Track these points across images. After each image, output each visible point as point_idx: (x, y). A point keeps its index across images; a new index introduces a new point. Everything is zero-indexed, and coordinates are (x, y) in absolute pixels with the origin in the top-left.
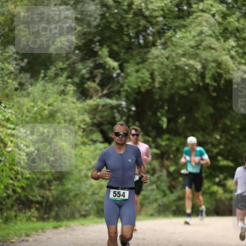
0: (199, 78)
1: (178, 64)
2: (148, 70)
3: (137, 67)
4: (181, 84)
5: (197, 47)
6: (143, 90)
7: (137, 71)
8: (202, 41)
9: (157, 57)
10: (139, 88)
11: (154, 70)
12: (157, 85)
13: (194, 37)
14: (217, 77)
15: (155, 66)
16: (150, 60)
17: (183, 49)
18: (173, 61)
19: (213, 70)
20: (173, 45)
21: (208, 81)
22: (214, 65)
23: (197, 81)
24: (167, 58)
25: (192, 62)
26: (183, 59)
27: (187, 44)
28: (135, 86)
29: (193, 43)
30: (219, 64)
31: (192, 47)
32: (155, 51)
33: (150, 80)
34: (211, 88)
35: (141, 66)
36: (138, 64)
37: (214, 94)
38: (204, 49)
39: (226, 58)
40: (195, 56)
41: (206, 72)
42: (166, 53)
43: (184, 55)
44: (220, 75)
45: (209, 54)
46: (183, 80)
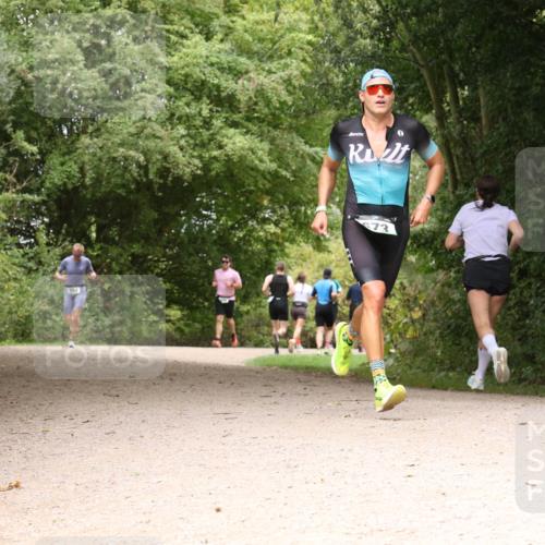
0: (142, 172)
1: (115, 155)
2: (75, 163)
3: (61, 159)
4: (119, 181)
5: (138, 135)
6: (70, 186)
7: (62, 164)
8: (144, 128)
9: (87, 148)
10: (65, 184)
11: (83, 163)
12: (88, 181)
13: (134, 123)
14: (164, 172)
15: (86, 158)
16: (79, 151)
17: (121, 137)
18: (108, 152)
19: (159, 164)
20: (108, 132)
21: (151, 177)
22: (159, 157)
23: (140, 176)
24: (100, 148)
25: (132, 153)
26: (121, 150)
27: (125, 131)
28: (60, 183)
29: (133, 130)
30: (166, 157)
31: (132, 135)
32: (85, 140)
33: (79, 175)
34: (156, 186)
35: (67, 157)
36: (64, 155)
37: (160, 194)
38: (147, 138)
39: (174, 149)
40: (134, 146)
41: (150, 166)
42: (98, 142)
43: (122, 145)
44: (167, 170)
45: (153, 144)
46: (123, 176)
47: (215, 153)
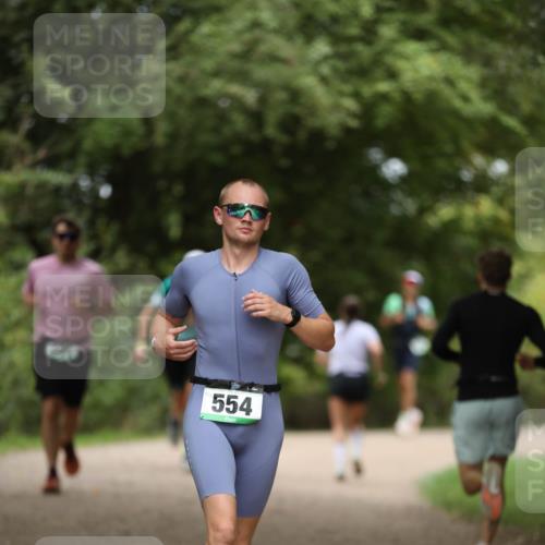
1: (204, 93)
4: (212, 139)
5: (246, 54)
6: (126, 152)
8: (256, 42)
12: (160, 140)
13: (239, 34)
14: (291, 123)
18: (193, 88)
20: (193, 51)
21: (270, 131)
25: (235, 89)
26: (216, 83)
27: (222, 49)
30: (295, 95)
31: (236, 57)
39: (309, 82)
43: (217, 74)
45: (274, 73)
47: (384, 87)
